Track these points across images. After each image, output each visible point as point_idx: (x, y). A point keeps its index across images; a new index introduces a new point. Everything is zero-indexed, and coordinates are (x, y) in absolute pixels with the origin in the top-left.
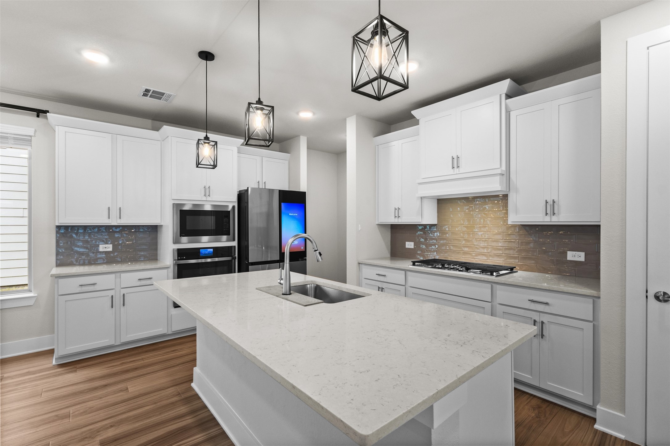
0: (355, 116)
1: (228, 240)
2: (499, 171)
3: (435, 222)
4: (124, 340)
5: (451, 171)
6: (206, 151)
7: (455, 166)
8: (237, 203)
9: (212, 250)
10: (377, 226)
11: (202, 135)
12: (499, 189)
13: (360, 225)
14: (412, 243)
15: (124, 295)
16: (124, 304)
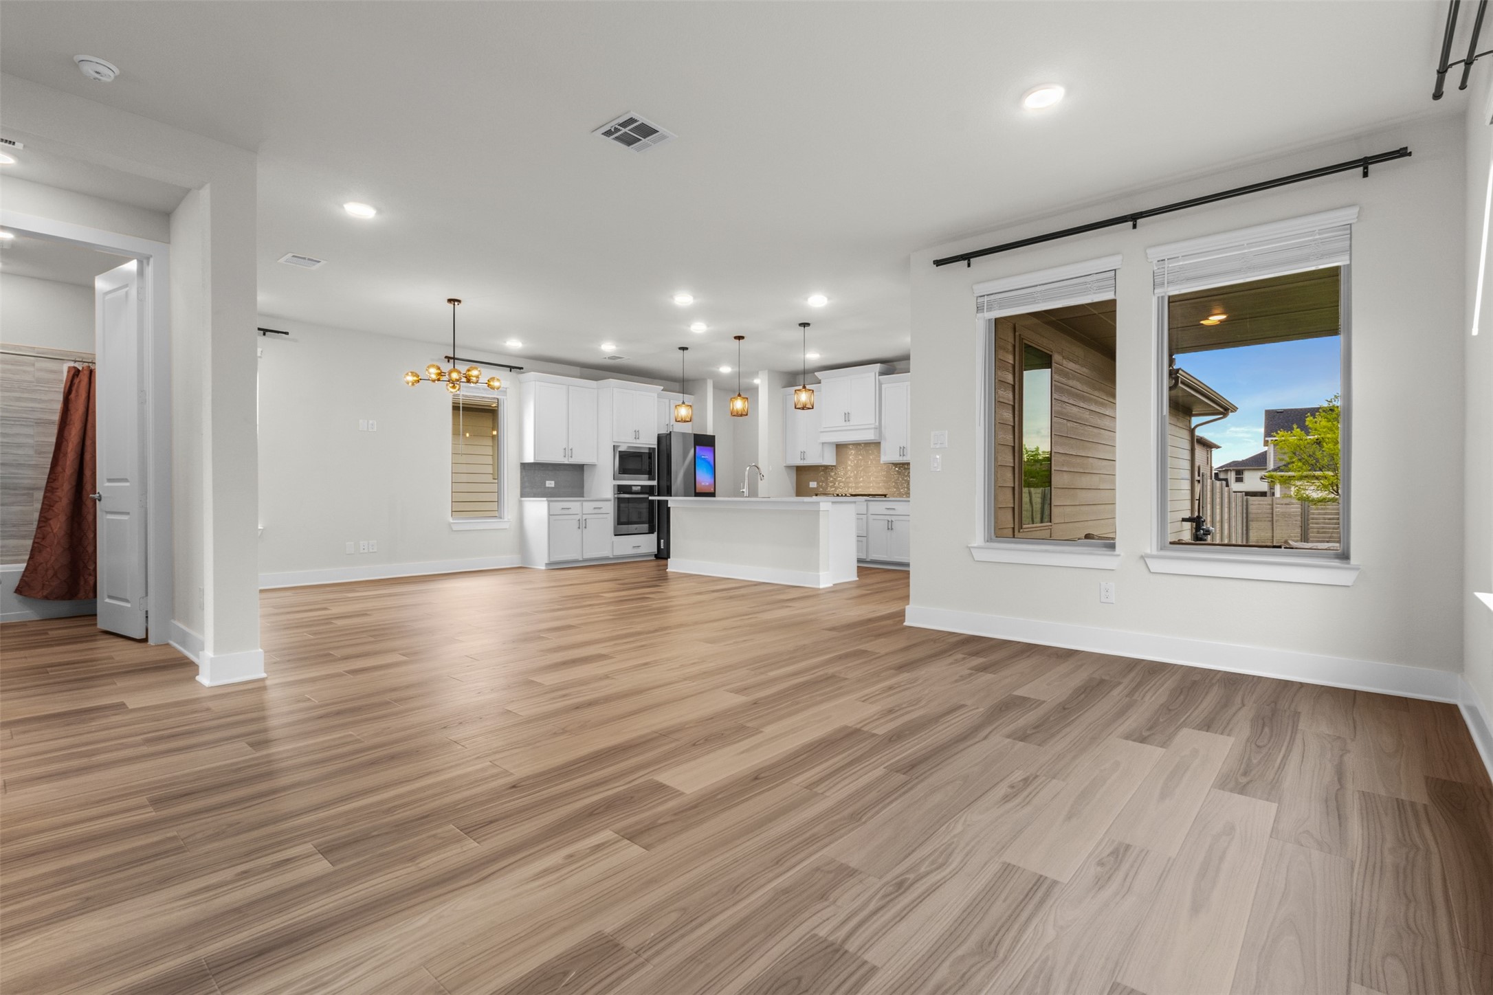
0: (767, 371)
1: (650, 479)
2: (873, 426)
3: (834, 464)
4: (586, 556)
5: (844, 424)
7: (847, 419)
8: (657, 445)
9: (640, 487)
12: (873, 438)
14: (816, 483)
15: (586, 520)
16: (585, 527)
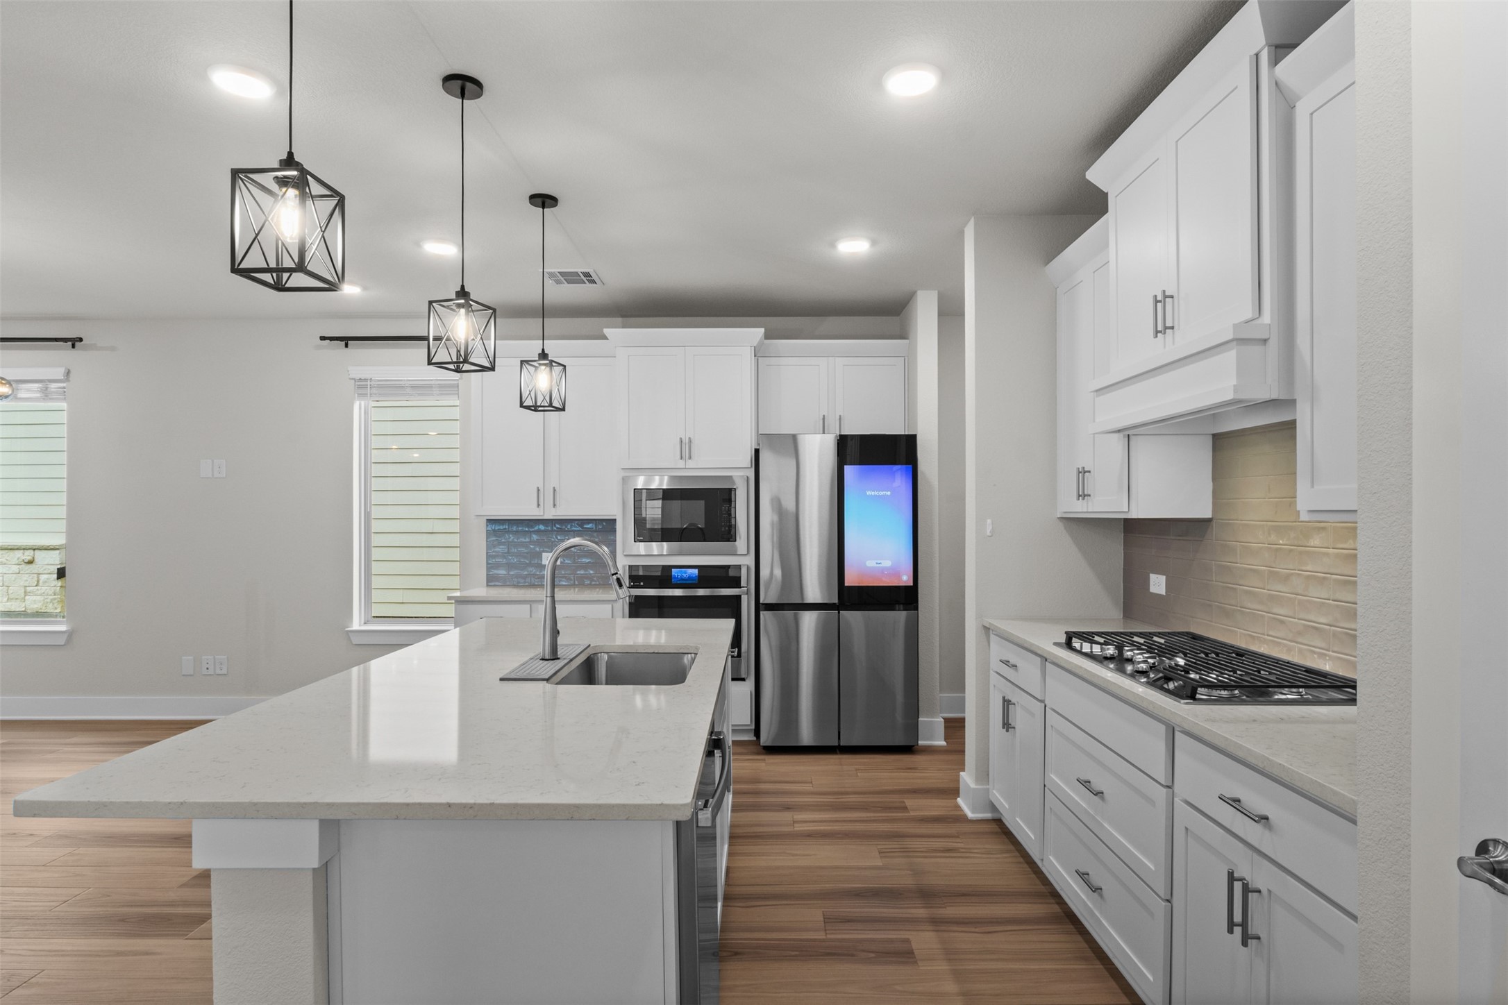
6: (542, 381)
10: (1061, 526)
11: (532, 348)
13: (989, 521)
14: (1163, 579)
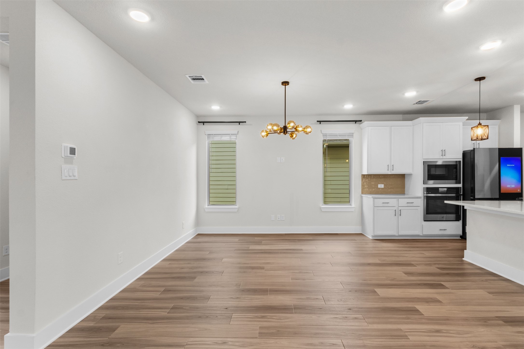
1: (455, 183)
4: (401, 233)
8: (462, 159)
15: (400, 210)
16: (400, 215)
